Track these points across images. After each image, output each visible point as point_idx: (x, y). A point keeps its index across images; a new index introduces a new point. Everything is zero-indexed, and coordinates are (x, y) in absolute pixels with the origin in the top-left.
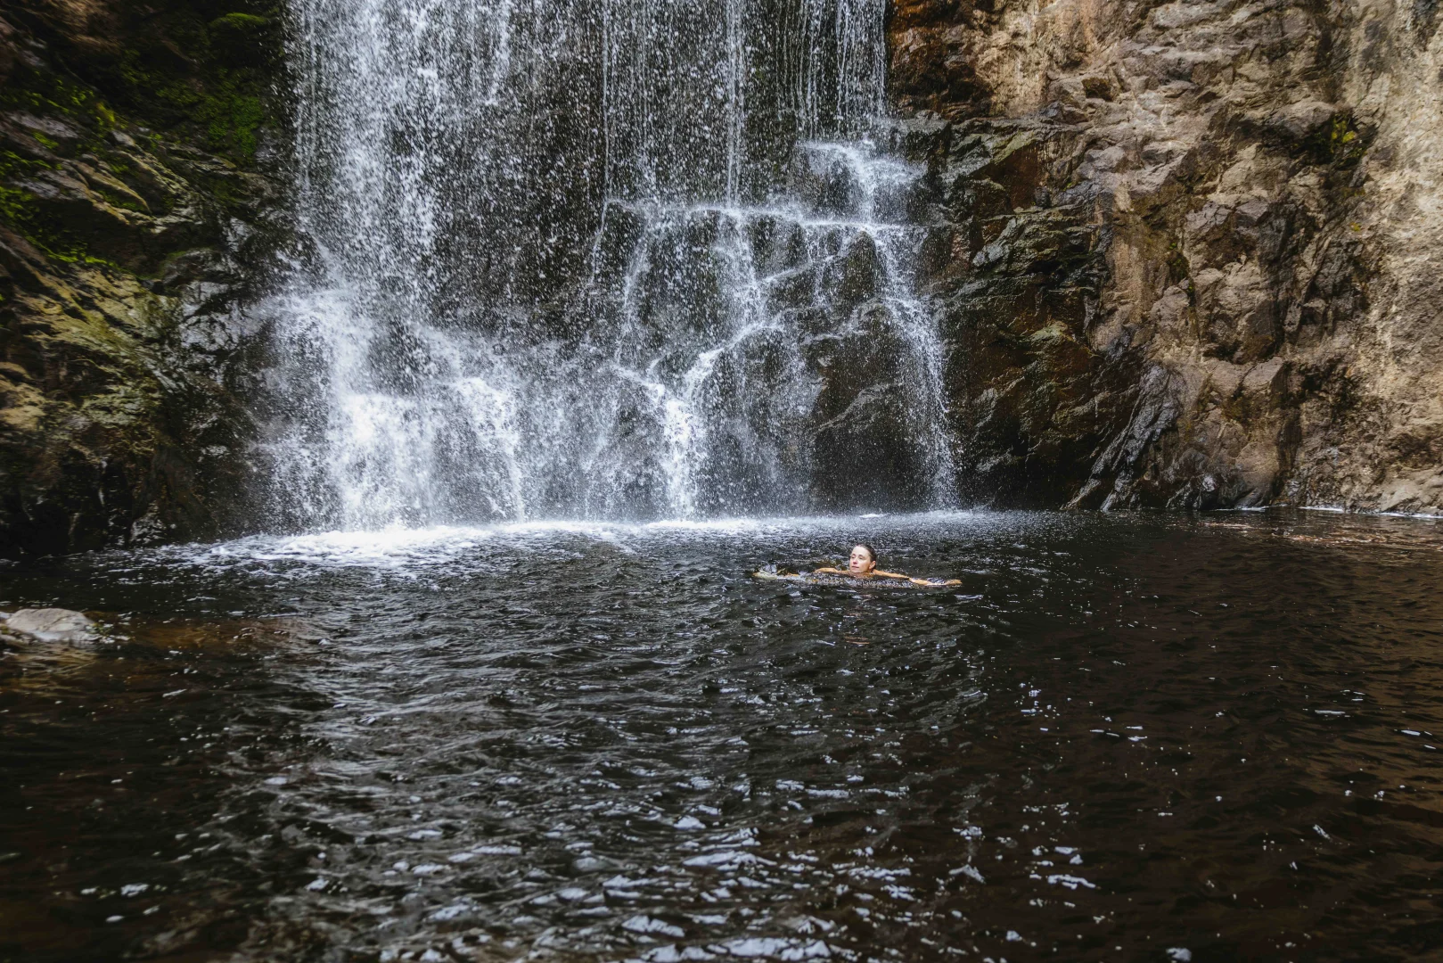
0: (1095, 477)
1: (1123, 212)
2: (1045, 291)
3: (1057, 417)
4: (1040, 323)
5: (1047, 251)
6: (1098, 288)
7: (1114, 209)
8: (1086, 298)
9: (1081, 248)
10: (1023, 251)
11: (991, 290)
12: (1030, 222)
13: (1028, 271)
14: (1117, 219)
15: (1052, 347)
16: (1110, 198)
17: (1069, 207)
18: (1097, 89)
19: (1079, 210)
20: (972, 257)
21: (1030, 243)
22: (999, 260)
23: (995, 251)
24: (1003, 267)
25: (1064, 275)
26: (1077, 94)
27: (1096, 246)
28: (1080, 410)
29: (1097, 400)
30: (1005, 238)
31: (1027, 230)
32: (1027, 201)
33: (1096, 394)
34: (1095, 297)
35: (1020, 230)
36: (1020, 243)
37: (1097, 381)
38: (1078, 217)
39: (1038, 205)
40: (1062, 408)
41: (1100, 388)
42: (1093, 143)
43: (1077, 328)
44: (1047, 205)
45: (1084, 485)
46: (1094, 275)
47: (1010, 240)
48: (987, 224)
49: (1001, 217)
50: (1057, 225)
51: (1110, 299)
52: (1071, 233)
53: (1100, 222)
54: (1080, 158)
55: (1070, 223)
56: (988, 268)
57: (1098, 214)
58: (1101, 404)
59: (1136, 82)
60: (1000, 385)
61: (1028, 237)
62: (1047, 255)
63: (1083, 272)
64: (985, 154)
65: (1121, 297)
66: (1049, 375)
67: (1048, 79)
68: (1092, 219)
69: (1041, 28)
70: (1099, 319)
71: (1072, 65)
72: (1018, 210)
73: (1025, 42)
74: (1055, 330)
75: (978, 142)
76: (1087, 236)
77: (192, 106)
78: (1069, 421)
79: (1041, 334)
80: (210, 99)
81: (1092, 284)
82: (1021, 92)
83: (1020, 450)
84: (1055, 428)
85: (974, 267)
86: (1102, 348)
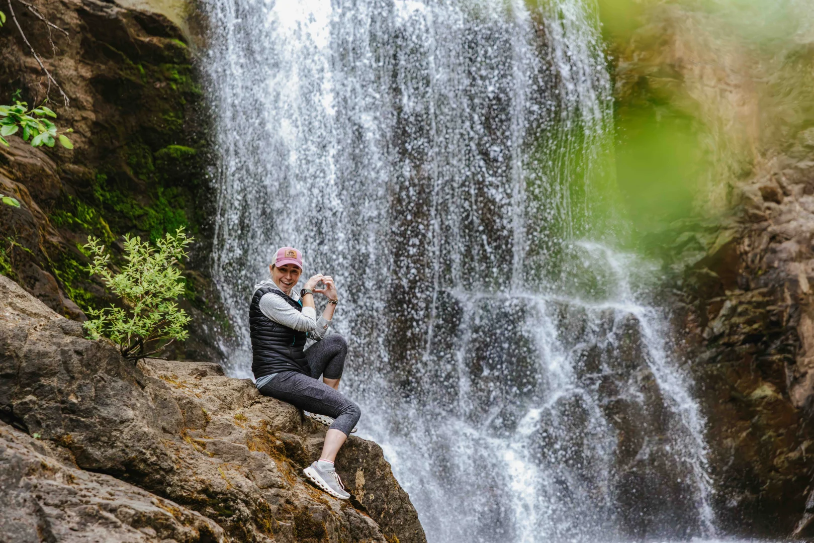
0: (809, 511)
1: (805, 294)
2: (757, 359)
3: (777, 461)
4: (755, 385)
5: (756, 326)
6: (795, 355)
7: (799, 292)
8: (786, 364)
9: (778, 323)
10: (738, 326)
11: (719, 358)
12: (741, 303)
13: (744, 342)
14: (802, 299)
15: (769, 404)
16: (795, 282)
17: (765, 290)
18: (770, 195)
19: (771, 292)
20: (702, 331)
21: (742, 319)
22: (722, 335)
23: (717, 326)
24: (726, 340)
25: (767, 345)
26: (758, 199)
27: (788, 321)
28: (793, 455)
29: (803, 447)
30: (723, 315)
31: (740, 309)
32: (733, 285)
33: (801, 442)
34: (792, 362)
35: (733, 309)
36: (735, 320)
37: (801, 432)
38: (772, 298)
39: (740, 288)
40: (781, 453)
41: (804, 438)
42: (774, 238)
43: (782, 388)
44: (747, 289)
45: (801, 518)
46: (791, 345)
47: (728, 317)
48: (710, 304)
49: (719, 299)
50: (759, 305)
51: (802, 364)
52: (769, 311)
53: (789, 301)
54: (766, 250)
55: (768, 303)
56: (714, 339)
57: (787, 295)
58: (808, 450)
59: (796, 189)
60: (735, 436)
61: (740, 315)
62: (756, 329)
63: (782, 342)
64: (701, 249)
65: (810, 363)
66: (768, 426)
67: (730, 186)
68: (783, 300)
69: (723, 146)
70: (796, 381)
71: (746, 175)
72: (728, 293)
73: (714, 158)
74: (766, 390)
75: (692, 239)
76: (780, 314)
77: (139, 217)
78: (786, 465)
79: (758, 393)
80: (152, 212)
81: (789, 352)
82: (712, 197)
83: (755, 490)
84: (777, 471)
85: (704, 339)
86: (800, 404)
